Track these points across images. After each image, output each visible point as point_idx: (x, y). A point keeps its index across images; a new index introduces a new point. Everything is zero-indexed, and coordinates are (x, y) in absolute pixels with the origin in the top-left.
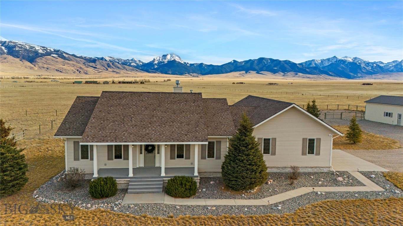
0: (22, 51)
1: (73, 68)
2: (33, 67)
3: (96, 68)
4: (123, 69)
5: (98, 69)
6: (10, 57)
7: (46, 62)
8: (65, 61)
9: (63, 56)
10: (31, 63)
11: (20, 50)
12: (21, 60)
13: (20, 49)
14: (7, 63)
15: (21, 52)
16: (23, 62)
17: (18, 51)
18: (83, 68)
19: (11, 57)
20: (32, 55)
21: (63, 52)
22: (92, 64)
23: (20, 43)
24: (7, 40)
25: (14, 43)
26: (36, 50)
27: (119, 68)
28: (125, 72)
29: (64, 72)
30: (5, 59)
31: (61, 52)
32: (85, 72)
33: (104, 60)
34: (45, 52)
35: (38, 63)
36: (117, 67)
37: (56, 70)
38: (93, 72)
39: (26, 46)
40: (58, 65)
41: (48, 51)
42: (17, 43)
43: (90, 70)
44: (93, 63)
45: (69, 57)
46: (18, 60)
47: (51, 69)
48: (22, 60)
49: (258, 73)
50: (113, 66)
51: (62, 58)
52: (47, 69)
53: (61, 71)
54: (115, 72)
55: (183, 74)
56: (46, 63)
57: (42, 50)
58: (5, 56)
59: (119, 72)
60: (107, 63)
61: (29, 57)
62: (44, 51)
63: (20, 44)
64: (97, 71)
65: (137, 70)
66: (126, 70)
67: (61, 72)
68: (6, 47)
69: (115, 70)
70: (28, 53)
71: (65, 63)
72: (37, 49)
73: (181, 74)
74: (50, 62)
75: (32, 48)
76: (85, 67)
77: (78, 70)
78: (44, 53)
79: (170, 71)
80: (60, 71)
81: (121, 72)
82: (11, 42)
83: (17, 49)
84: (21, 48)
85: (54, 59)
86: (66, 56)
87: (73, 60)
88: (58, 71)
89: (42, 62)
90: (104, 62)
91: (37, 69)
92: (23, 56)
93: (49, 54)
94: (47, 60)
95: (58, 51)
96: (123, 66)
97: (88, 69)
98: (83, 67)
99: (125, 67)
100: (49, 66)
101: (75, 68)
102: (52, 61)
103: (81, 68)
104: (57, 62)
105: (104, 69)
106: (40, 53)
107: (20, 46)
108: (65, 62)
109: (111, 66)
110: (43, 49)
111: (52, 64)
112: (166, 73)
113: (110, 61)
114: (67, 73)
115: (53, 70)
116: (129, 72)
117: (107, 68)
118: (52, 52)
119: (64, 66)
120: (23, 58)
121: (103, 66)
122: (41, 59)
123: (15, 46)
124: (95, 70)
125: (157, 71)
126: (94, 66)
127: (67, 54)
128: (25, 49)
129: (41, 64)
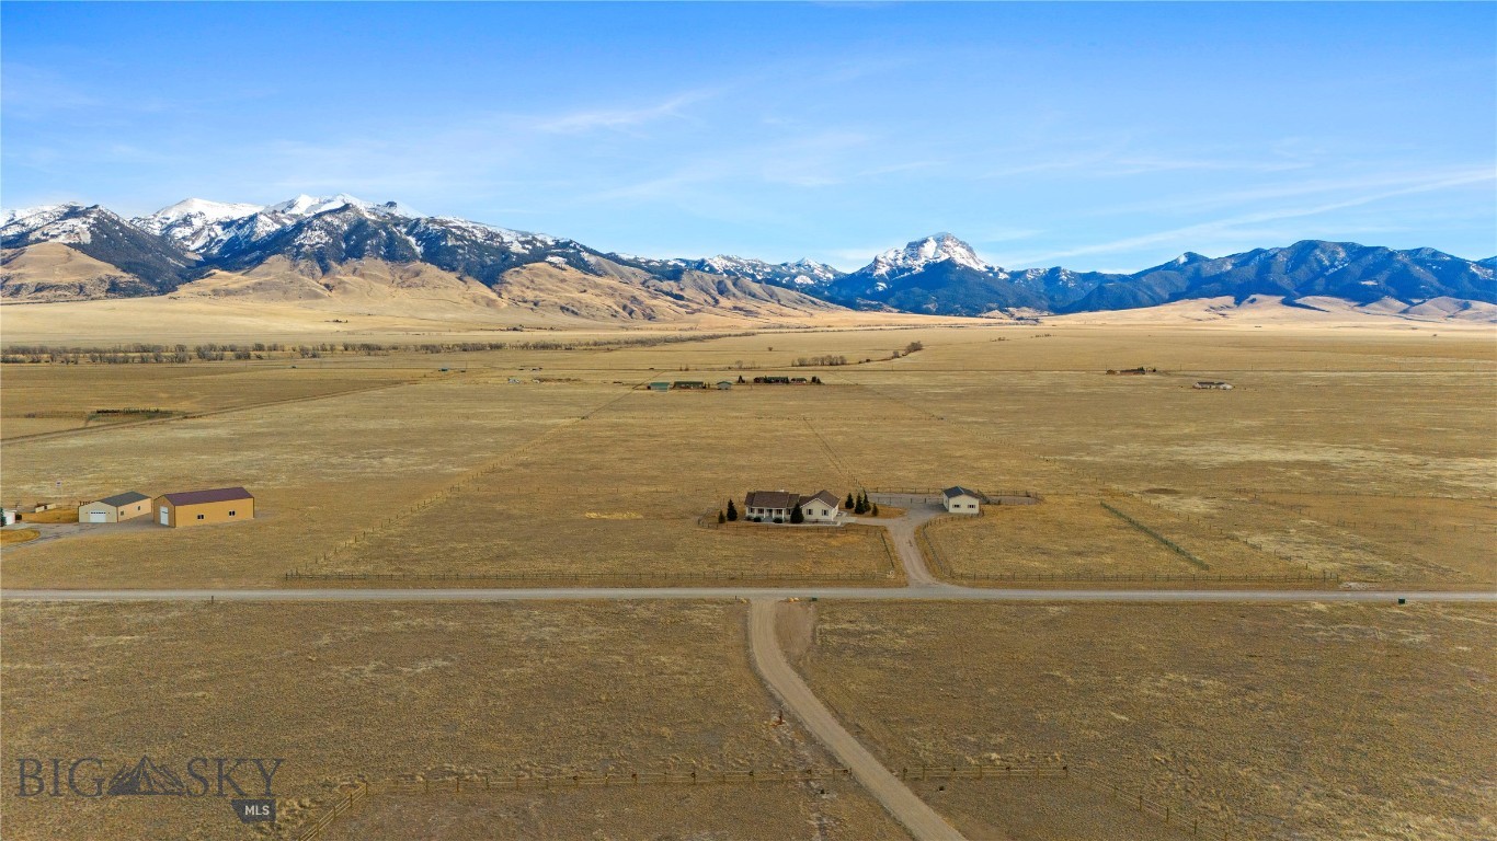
0: (463, 248)
1: (609, 302)
2: (494, 301)
3: (680, 297)
4: (768, 298)
5: (689, 300)
6: (431, 270)
7: (532, 281)
8: (586, 276)
9: (583, 260)
10: (490, 287)
11: (459, 247)
12: (460, 279)
13: (458, 243)
14: (422, 289)
15: (460, 251)
16: (466, 282)
17: (452, 251)
18: (640, 298)
19: (434, 268)
20: (491, 260)
21: (581, 246)
22: (669, 285)
23: (460, 224)
24: (424, 216)
25: (441, 223)
26: (503, 242)
27: (754, 296)
28: (773, 309)
29: (584, 313)
30: (417, 274)
31: (574, 248)
32: (648, 311)
33: (707, 269)
34: (528, 249)
35: (509, 287)
36: (750, 294)
37: (562, 308)
38: (671, 311)
39: (476, 231)
40: (566, 290)
41: (538, 244)
42: (451, 222)
43: (663, 303)
44: (672, 282)
45: (599, 264)
46: (452, 276)
47: (545, 306)
48: (465, 279)
49: (1288, 303)
50: (736, 291)
51: (577, 267)
52: (536, 304)
53: (576, 310)
54: (740, 309)
55: (980, 312)
56: (532, 285)
57: (522, 243)
58: (418, 265)
59: (753, 308)
60: (717, 280)
61: (483, 267)
62: (526, 246)
63: (458, 228)
64: (682, 310)
65: (816, 300)
66: (779, 301)
67: (576, 314)
68: (419, 237)
69: (740, 305)
70: (480, 256)
71: (586, 283)
72: (506, 239)
73: (974, 311)
74: (543, 282)
75: (492, 239)
76: (647, 294)
77: (625, 308)
78: (527, 252)
79: (932, 303)
80: (573, 312)
81: (759, 310)
82: (433, 220)
83: (450, 244)
84: (462, 238)
85: (556, 271)
86: (592, 260)
87: (611, 272)
88: (568, 310)
89: (519, 282)
90: (707, 277)
92: (468, 264)
93: (539, 254)
94: (536, 275)
95: (566, 245)
96: (769, 289)
97: (655, 302)
98: (642, 295)
99: (773, 292)
100: (541, 295)
101: (618, 299)
102: (547, 278)
103: (634, 299)
104: (563, 281)
105: (705, 301)
106: (514, 254)
107: (459, 233)
108: (587, 280)
109: (728, 290)
110: (523, 239)
111: (547, 289)
112: (918, 310)
113: (725, 271)
114: (594, 317)
115: (550, 308)
116: (786, 310)
117: (714, 299)
118: (551, 247)
119: (583, 294)
120: (468, 271)
121: (702, 290)
122: (517, 271)
123: (445, 234)
124: (678, 305)
125: (886, 302)
126: (675, 292)
127: (593, 252)
128: (473, 241)
129: (516, 291)
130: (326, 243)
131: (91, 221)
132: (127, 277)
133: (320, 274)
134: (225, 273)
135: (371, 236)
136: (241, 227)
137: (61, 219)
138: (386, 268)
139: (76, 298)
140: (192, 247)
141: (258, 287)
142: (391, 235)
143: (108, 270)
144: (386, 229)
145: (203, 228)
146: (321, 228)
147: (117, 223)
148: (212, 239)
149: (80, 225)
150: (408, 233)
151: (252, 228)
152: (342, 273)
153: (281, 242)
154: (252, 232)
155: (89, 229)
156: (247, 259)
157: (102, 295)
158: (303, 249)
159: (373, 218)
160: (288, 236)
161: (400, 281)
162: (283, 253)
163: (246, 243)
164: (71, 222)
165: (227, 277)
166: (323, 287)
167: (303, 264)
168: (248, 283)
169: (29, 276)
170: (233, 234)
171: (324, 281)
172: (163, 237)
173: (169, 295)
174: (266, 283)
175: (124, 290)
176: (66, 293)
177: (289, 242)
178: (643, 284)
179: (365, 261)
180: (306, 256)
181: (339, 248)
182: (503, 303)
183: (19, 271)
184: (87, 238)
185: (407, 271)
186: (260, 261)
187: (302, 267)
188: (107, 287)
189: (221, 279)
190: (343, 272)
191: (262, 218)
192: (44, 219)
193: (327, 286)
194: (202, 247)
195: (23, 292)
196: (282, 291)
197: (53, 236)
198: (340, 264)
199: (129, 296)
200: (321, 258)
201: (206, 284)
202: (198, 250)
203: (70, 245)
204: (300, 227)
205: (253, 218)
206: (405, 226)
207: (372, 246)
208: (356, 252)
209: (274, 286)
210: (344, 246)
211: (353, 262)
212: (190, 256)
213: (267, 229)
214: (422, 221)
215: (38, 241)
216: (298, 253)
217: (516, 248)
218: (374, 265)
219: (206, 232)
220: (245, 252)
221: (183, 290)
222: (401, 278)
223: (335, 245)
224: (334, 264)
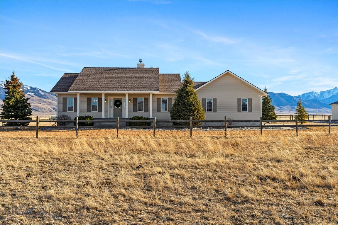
1: (49, 107)
21: (40, 89)
31: (37, 90)
40: (34, 103)
41: (25, 89)
53: (37, 109)
71: (41, 101)
86: (43, 94)
95: (35, 89)
108: (41, 100)
114: (43, 111)
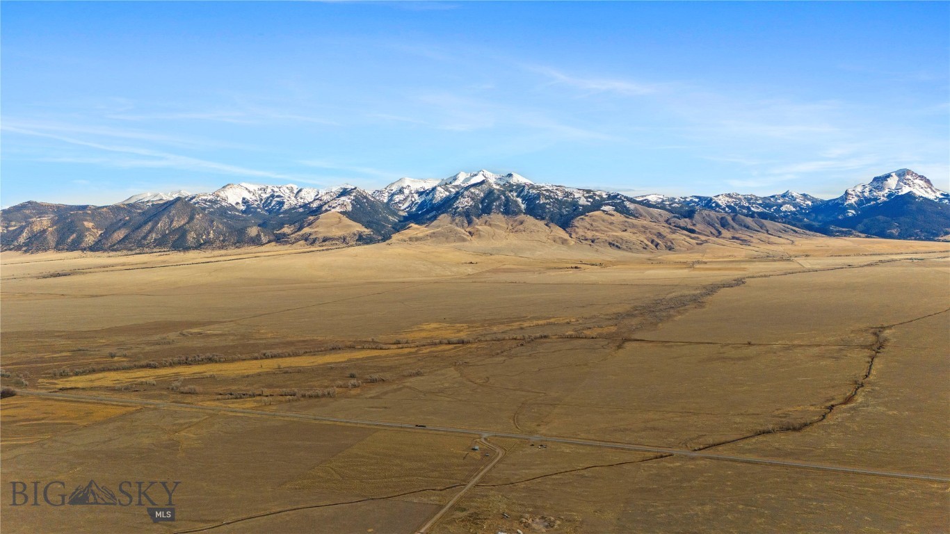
0: (549, 204)
2: (566, 240)
3: (692, 231)
4: (759, 229)
5: (699, 233)
6: (530, 220)
7: (591, 225)
8: (627, 219)
9: (625, 207)
10: (564, 229)
11: (547, 204)
12: (547, 225)
13: (548, 201)
14: (523, 232)
15: (548, 206)
16: (550, 227)
17: (543, 206)
18: (664, 234)
19: (532, 218)
20: (566, 211)
22: (686, 222)
23: (548, 188)
24: (529, 182)
25: (538, 188)
26: (574, 198)
27: (748, 227)
28: (763, 239)
29: (624, 247)
30: (521, 223)
32: (669, 244)
33: (714, 205)
34: (590, 202)
35: (577, 230)
36: (745, 226)
37: (610, 244)
38: (686, 243)
39: (558, 192)
42: (543, 187)
43: (680, 238)
44: (687, 220)
45: (636, 209)
46: (541, 224)
47: (599, 242)
48: (550, 225)
50: (734, 225)
51: (621, 212)
52: (593, 242)
54: (738, 239)
55: (938, 235)
56: (592, 228)
57: (586, 198)
58: (522, 217)
59: (748, 238)
60: (720, 217)
61: (561, 216)
62: (589, 200)
63: (547, 190)
64: (694, 241)
65: (797, 229)
66: (767, 231)
67: (619, 248)
68: (524, 199)
69: (737, 235)
70: (560, 209)
72: (577, 196)
73: (931, 235)
74: (599, 225)
75: (567, 197)
76: (668, 230)
77: (652, 241)
78: (589, 204)
79: (894, 228)
80: (617, 246)
81: (752, 240)
82: (532, 187)
83: (541, 202)
84: (549, 197)
85: (607, 217)
87: (644, 214)
88: (614, 245)
89: (583, 226)
90: (713, 214)
91: (573, 243)
92: (552, 215)
93: (597, 205)
94: (594, 220)
96: (760, 222)
97: (674, 236)
98: (665, 231)
99: (763, 224)
100: (597, 234)
101: (649, 235)
102: (601, 222)
103: (659, 235)
104: (612, 223)
105: (711, 233)
106: (581, 206)
107: (547, 194)
109: (729, 224)
110: (587, 195)
111: (601, 230)
112: (882, 234)
113: (727, 206)
115: (602, 244)
116: (773, 239)
117: (717, 230)
118: (604, 199)
119: (624, 233)
120: (552, 220)
121: (709, 224)
122: (582, 219)
123: (538, 196)
124: (692, 238)
125: (855, 229)
126: (690, 227)
127: (632, 201)
128: (556, 199)
129: (581, 232)
130: (471, 206)
131: (352, 197)
132: (367, 231)
133: (467, 225)
134: (416, 226)
135: (495, 200)
136: (428, 194)
137: (337, 197)
138: (504, 219)
139: (342, 246)
140: (402, 208)
141: (433, 235)
142: (507, 198)
143: (358, 228)
144: (504, 195)
145: (408, 196)
146: (468, 197)
147: (365, 197)
148: (413, 202)
149: (347, 200)
150: (518, 196)
151: (433, 195)
152: (479, 225)
153: (446, 205)
154: (433, 198)
155: (351, 202)
156: (428, 216)
157: (354, 243)
158: (458, 210)
159: (498, 187)
160: (451, 202)
161: (511, 228)
162: (447, 212)
163: (430, 204)
164: (343, 198)
165: (417, 229)
166: (468, 234)
167: (458, 219)
168: (427, 233)
169: (320, 233)
170: (423, 199)
171: (468, 229)
172: (388, 203)
173: (387, 242)
174: (438, 232)
175: (364, 239)
176: (337, 242)
177: (451, 206)
178: (667, 221)
179: (492, 215)
180: (460, 214)
181: (478, 208)
182: (572, 242)
183: (316, 230)
184: (349, 208)
185: (516, 221)
186: (435, 218)
187: (457, 221)
188: (357, 238)
189: (415, 229)
190: (479, 223)
191: (439, 188)
192: (331, 196)
193: (470, 233)
194: (407, 208)
195: (317, 242)
196: (445, 237)
197: (334, 208)
198: (478, 219)
199: (367, 243)
200: (468, 215)
201: (407, 233)
202: (405, 209)
203: (341, 213)
204: (458, 195)
205: (434, 189)
206: (516, 192)
207: (496, 206)
208: (487, 210)
209: (442, 234)
210: (480, 206)
211: (485, 216)
212: (402, 213)
213: (441, 195)
214: (527, 188)
215: (327, 211)
216: (455, 213)
217: (583, 201)
218: (497, 218)
219: (410, 199)
220: (428, 212)
221: (395, 237)
222: (512, 225)
223: (476, 207)
224: (475, 218)
